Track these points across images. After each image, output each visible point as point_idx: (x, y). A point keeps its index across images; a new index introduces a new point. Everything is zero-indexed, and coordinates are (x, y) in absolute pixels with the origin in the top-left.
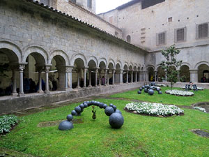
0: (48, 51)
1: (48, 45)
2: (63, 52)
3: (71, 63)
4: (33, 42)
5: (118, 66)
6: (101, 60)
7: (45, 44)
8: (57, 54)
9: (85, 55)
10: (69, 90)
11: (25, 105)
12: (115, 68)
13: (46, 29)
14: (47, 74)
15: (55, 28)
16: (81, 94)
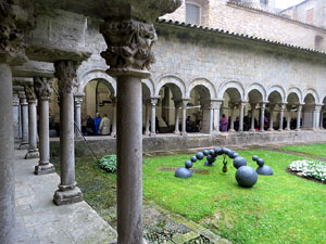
0: (186, 81)
1: (187, 72)
2: (208, 81)
3: (218, 95)
4: (167, 71)
5: (309, 98)
6: (273, 90)
7: (181, 71)
8: (199, 83)
9: (242, 82)
10: (214, 133)
11: (156, 147)
12: (302, 102)
13: (184, 52)
14: (184, 111)
15: (196, 49)
16: (234, 140)
